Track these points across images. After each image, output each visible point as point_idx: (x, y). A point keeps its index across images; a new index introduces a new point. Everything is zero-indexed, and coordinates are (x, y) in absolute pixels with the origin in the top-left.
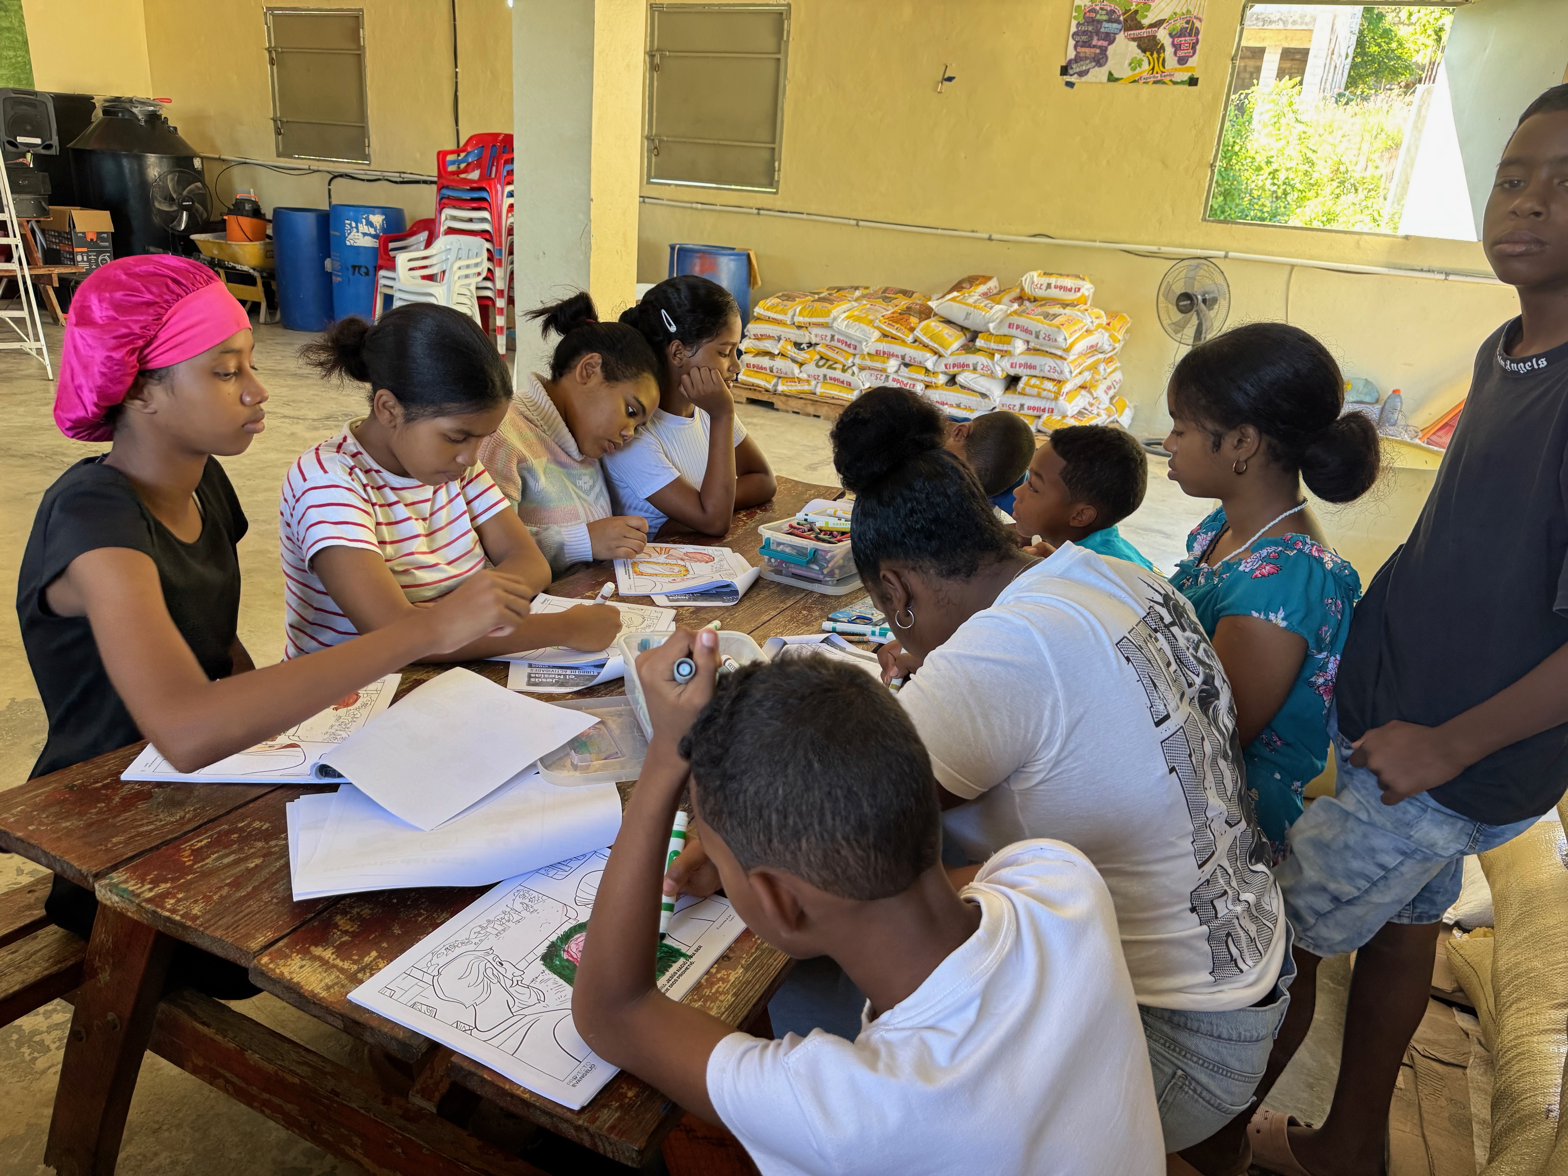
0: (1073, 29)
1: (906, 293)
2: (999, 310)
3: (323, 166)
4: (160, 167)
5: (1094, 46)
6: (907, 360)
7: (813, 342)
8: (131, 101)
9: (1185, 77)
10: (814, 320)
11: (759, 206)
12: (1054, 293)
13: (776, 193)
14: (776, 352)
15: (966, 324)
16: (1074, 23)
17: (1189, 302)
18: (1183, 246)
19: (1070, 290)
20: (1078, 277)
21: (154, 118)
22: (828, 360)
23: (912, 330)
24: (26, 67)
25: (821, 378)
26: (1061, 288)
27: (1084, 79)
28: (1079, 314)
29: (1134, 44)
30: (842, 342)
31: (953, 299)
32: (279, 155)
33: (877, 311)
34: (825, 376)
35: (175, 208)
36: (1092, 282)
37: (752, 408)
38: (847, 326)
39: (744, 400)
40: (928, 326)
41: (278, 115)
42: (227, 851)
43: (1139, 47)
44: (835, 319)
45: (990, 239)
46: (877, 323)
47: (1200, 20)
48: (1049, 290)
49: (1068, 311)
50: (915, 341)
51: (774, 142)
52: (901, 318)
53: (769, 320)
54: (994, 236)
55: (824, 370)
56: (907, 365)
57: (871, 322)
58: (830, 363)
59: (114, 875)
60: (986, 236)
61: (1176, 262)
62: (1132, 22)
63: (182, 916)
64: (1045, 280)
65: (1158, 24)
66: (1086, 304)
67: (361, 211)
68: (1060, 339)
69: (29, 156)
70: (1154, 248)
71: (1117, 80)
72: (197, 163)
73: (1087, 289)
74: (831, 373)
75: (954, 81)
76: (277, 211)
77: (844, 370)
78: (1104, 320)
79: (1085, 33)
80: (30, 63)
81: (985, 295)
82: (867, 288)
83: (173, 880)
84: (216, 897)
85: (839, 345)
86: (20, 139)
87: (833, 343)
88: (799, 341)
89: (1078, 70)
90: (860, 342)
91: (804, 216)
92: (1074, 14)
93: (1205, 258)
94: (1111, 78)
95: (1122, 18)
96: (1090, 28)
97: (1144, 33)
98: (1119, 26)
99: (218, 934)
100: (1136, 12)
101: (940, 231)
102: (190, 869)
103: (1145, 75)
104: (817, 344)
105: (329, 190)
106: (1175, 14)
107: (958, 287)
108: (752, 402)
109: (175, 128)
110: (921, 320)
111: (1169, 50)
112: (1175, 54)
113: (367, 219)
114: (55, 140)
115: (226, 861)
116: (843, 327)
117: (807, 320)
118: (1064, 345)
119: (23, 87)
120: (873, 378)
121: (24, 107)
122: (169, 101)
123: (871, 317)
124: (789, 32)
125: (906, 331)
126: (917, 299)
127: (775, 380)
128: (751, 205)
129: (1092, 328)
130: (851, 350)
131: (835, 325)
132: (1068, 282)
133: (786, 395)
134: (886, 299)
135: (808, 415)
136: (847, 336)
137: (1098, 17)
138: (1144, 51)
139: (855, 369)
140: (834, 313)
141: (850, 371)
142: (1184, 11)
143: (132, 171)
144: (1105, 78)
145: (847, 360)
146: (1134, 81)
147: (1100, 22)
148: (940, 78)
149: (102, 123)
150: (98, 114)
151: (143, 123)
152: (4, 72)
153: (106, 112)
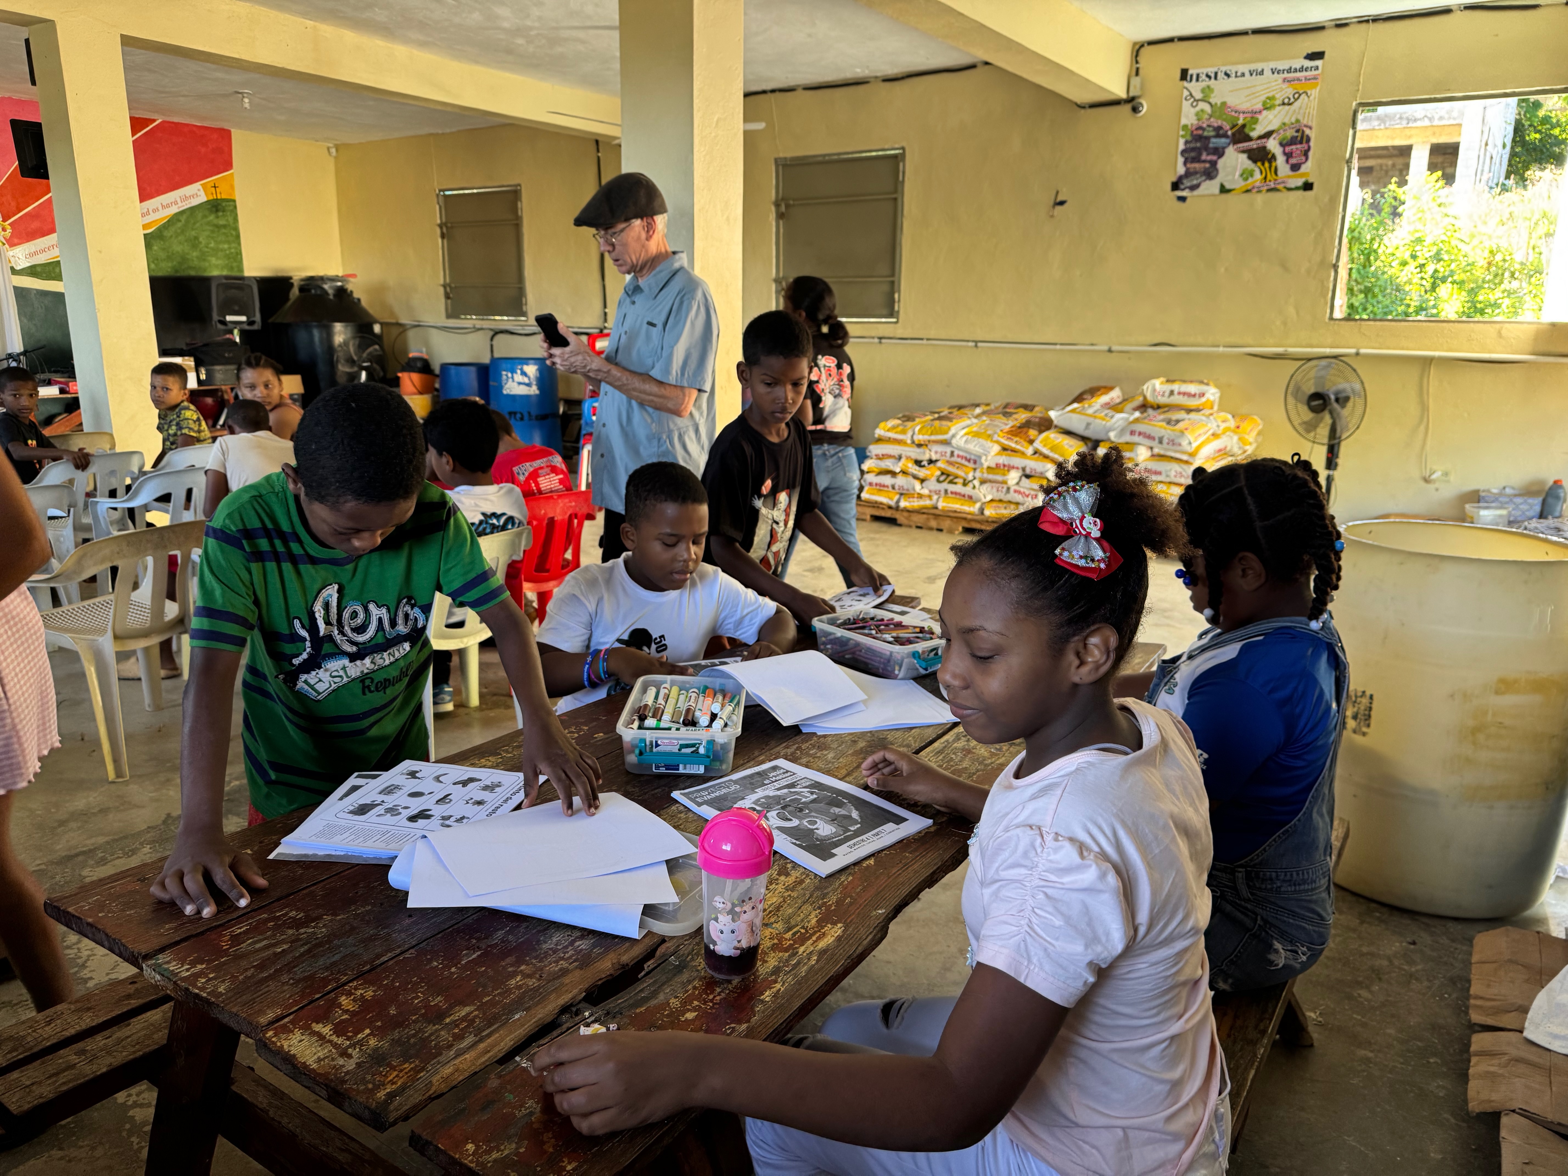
0: (1181, 147)
1: (1028, 407)
2: (1120, 418)
3: (486, 324)
4: (345, 334)
5: (1204, 161)
6: (1028, 471)
7: (934, 458)
8: (322, 279)
9: (1300, 182)
10: (933, 438)
11: (881, 335)
12: (1177, 399)
13: (896, 323)
14: (898, 470)
15: (1087, 434)
16: (1182, 142)
17: (1321, 402)
18: (1311, 346)
19: (1194, 396)
20: (1202, 382)
21: (342, 292)
22: (948, 475)
23: (1031, 442)
24: (237, 257)
25: (943, 493)
26: (1184, 394)
27: (1196, 193)
28: (1204, 418)
29: (1244, 156)
30: (962, 457)
31: (1073, 411)
32: (449, 316)
33: (996, 426)
34: (946, 491)
35: (356, 369)
36: (1217, 386)
37: (876, 525)
38: (966, 442)
39: (868, 517)
40: (1047, 438)
41: (448, 281)
42: (261, 937)
43: (1250, 158)
44: (954, 436)
45: (1110, 351)
46: (996, 437)
47: (1310, 128)
48: (1172, 398)
49: (1193, 415)
50: (1035, 453)
51: (893, 275)
52: (1020, 430)
53: (889, 440)
54: (1114, 348)
55: (945, 485)
56: (1028, 477)
57: (990, 437)
58: (951, 478)
59: (160, 956)
60: (1106, 348)
61: (1300, 363)
62: (1240, 136)
63: (208, 993)
64: (1168, 387)
65: (1268, 135)
66: (1212, 408)
67: (515, 363)
68: (1185, 443)
69: (236, 332)
70: (1280, 350)
71: (1229, 191)
72: (377, 328)
73: (1212, 393)
74: (951, 488)
75: (1066, 205)
76: (445, 367)
77: (965, 484)
78: (1232, 423)
79: (1193, 149)
80: (241, 254)
81: (1107, 406)
82: (988, 405)
83: (209, 962)
84: (241, 978)
85: (959, 460)
86: (229, 318)
87: (953, 459)
88: (919, 458)
89: (1189, 184)
90: (980, 457)
91: (925, 342)
92: (1182, 133)
93: (1335, 357)
94: (1223, 190)
95: (1230, 133)
96: (1198, 145)
97: (1253, 145)
98: (1228, 141)
99: (234, 1010)
100: (1244, 126)
101: (1058, 347)
102: (226, 953)
103: (1258, 184)
104: (936, 461)
105: (492, 346)
106: (1284, 124)
107: (1079, 399)
108: (876, 518)
109: (359, 299)
110: (1041, 432)
111: (1281, 160)
112: (1287, 161)
113: (521, 370)
114: (258, 317)
115: (258, 946)
116: (962, 443)
117: (926, 437)
118: (1188, 449)
119: (235, 273)
120: (995, 490)
121: (233, 291)
122: (354, 276)
123: (989, 432)
124: (904, 173)
125: (1026, 444)
126: (1038, 413)
127: (897, 497)
128: (873, 334)
129: (1219, 432)
130: (971, 465)
131: (954, 442)
132: (1192, 388)
133: (908, 511)
134: (1007, 415)
135: (931, 529)
136: (966, 451)
137: (1206, 134)
138: (1255, 161)
139: (976, 483)
140: (953, 431)
141: (971, 485)
142: (1293, 120)
143: (321, 341)
144: (1217, 190)
145: (967, 474)
146: (1247, 191)
147: (1208, 138)
148: (1052, 203)
149: (298, 299)
150: (295, 292)
151: (331, 297)
152: (220, 262)
153: (302, 289)
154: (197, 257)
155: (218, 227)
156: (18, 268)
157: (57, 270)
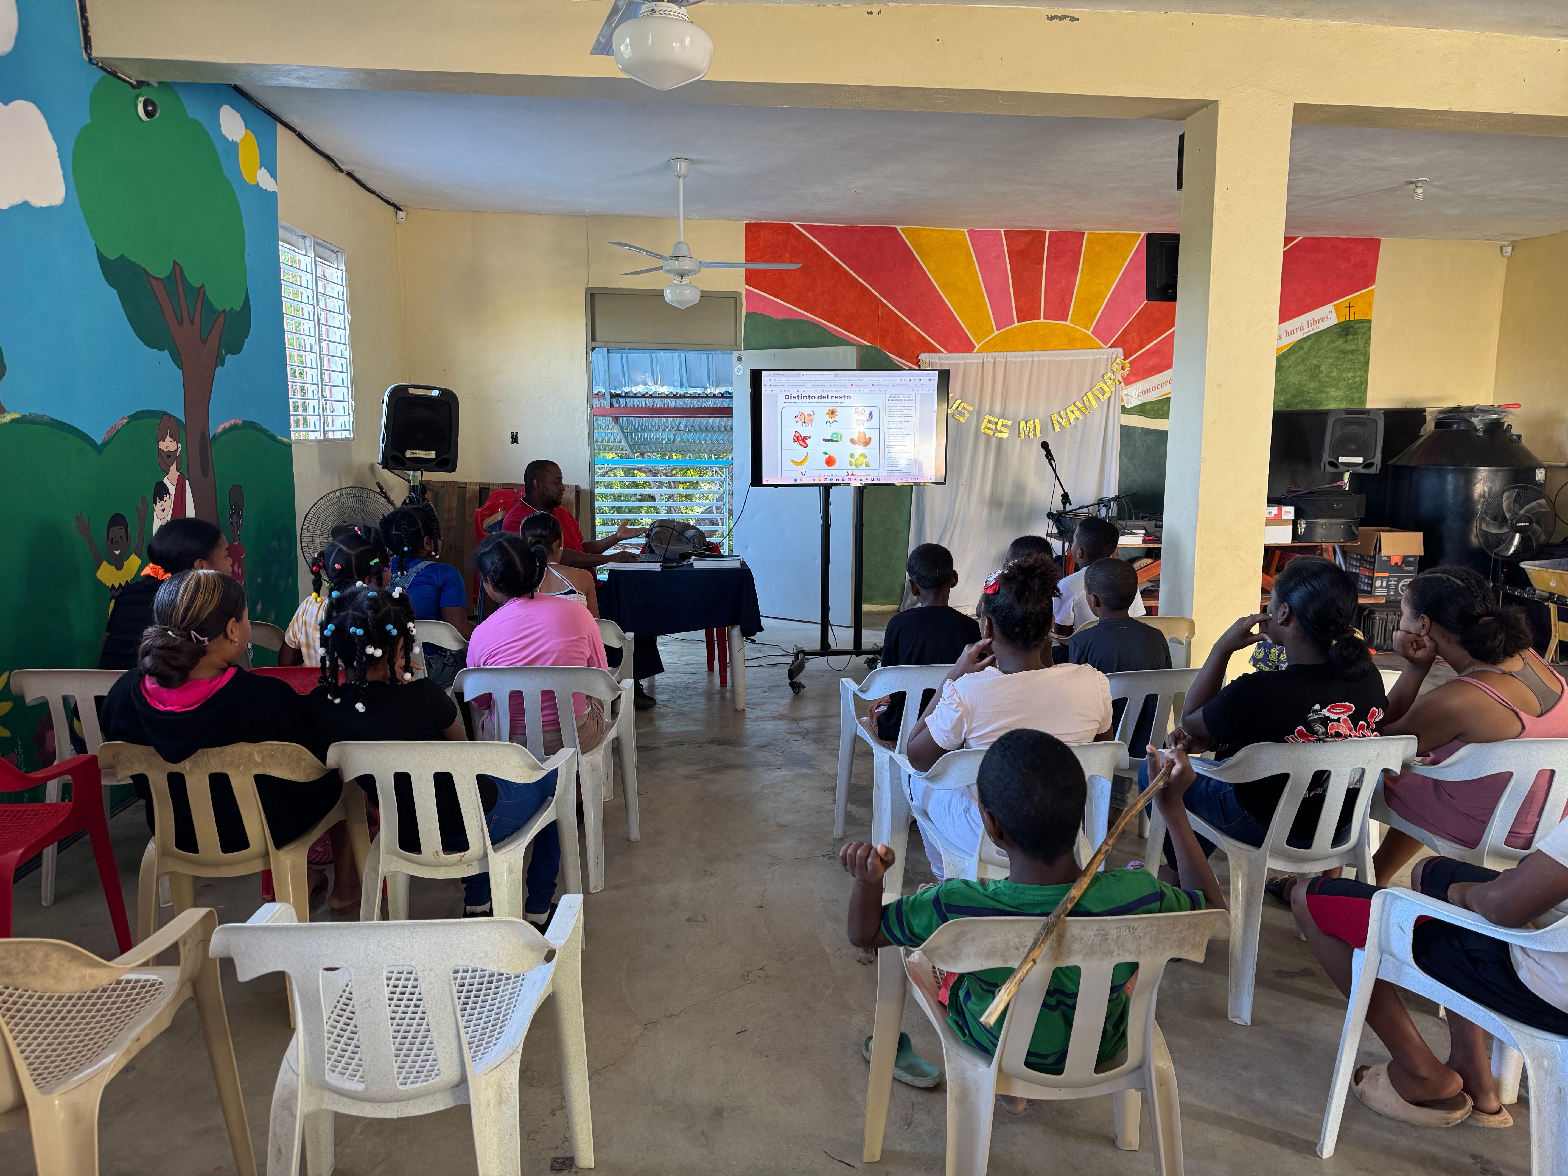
4: (1493, 481)
8: (1472, 410)
21: (1496, 428)
24: (1362, 386)
35: (1505, 529)
69: (1347, 476)
72: (1540, 475)
80: (1367, 382)
86: (1342, 459)
109: (1519, 436)
114: (1378, 459)
119: (1356, 406)
121: (1354, 427)
122: (1515, 406)
143: (1456, 490)
149: (1433, 437)
150: (1429, 427)
151: (1481, 434)
152: (1339, 393)
153: (1439, 424)
154: (1314, 389)
155: (1344, 352)
156: (1128, 406)
157: (1166, 408)
